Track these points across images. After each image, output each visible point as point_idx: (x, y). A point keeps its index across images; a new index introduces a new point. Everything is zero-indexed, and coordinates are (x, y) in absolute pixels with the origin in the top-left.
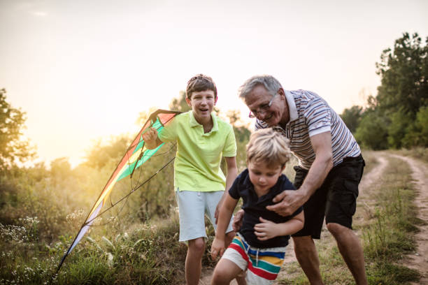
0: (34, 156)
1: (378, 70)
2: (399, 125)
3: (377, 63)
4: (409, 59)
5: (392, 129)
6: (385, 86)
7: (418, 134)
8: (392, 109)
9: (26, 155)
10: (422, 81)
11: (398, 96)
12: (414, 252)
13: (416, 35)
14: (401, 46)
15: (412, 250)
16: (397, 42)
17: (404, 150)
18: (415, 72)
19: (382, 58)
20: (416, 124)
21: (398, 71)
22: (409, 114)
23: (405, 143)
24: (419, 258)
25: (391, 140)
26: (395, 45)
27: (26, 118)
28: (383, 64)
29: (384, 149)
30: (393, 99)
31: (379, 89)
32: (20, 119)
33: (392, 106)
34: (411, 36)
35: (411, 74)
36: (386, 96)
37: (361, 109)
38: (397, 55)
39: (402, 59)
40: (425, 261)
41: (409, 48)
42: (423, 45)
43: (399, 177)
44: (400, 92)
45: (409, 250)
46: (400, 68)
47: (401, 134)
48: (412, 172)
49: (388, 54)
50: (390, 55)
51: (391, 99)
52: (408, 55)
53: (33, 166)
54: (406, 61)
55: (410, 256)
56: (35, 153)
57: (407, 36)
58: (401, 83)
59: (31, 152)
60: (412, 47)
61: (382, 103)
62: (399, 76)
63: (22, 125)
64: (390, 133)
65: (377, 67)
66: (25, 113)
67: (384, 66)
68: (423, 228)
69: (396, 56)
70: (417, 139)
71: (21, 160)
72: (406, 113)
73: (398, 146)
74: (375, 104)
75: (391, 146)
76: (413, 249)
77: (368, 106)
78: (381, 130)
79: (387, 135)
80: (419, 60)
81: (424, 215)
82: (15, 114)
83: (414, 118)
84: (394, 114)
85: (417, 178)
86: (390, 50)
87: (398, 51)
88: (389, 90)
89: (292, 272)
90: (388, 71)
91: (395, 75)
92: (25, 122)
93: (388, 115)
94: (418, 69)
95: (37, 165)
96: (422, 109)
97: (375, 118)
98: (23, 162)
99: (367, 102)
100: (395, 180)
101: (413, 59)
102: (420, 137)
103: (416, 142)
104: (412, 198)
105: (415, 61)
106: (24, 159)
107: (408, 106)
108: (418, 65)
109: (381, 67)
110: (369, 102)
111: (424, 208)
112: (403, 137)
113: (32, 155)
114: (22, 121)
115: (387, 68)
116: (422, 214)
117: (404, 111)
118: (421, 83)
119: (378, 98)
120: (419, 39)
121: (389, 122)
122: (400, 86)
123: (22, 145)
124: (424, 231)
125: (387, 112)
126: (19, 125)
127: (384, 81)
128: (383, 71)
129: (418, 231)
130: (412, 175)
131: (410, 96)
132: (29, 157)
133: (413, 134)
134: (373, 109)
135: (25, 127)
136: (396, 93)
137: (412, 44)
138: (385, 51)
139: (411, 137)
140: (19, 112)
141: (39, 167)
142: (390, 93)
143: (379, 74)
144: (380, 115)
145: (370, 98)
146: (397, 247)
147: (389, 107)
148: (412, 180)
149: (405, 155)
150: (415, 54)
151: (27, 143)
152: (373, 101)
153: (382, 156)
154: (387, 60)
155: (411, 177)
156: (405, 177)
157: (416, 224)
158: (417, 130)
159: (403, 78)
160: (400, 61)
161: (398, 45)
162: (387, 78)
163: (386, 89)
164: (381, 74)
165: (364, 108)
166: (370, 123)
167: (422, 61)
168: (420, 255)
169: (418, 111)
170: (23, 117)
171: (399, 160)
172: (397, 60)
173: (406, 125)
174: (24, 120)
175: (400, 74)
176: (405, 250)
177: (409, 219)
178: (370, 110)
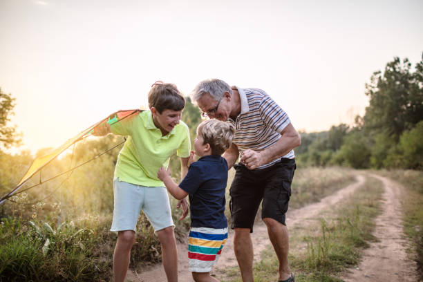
0: (20, 143)
1: (367, 91)
2: (382, 146)
3: (366, 84)
4: (398, 83)
5: (375, 150)
6: (372, 107)
7: (399, 156)
8: (377, 130)
9: (11, 141)
10: (409, 105)
11: (384, 118)
12: (356, 266)
13: (407, 60)
14: (392, 70)
15: (354, 264)
16: (388, 65)
17: (384, 171)
18: (402, 96)
19: (372, 79)
20: (399, 147)
21: (387, 93)
22: (393, 136)
23: (387, 164)
24: (358, 272)
25: (373, 160)
26: (386, 68)
27: (15, 104)
28: (373, 85)
29: (365, 168)
30: (379, 120)
31: (367, 109)
32: (9, 105)
33: (378, 127)
34: (402, 61)
35: (399, 98)
36: (373, 118)
37: (348, 127)
38: (387, 78)
39: (391, 83)
40: (363, 275)
41: (399, 73)
42: (413, 70)
43: (368, 195)
44: (386, 114)
45: (351, 264)
46: (388, 91)
47: (383, 155)
48: (383, 192)
49: (378, 76)
50: (380, 78)
51: (377, 120)
52: (397, 79)
53: (19, 154)
54: (394, 85)
55: (350, 270)
56: (20, 140)
57: (397, 61)
58: (388, 105)
59: (16, 139)
60: (401, 72)
61: (369, 123)
62: (387, 99)
63: (11, 111)
64: (373, 153)
65: (367, 88)
66: (14, 99)
67: (373, 87)
68: (374, 244)
69: (385, 79)
70: (398, 161)
71: (5, 145)
72: (390, 135)
73: (380, 166)
74: (362, 123)
75: (373, 166)
76: (356, 263)
77: (355, 125)
78: (365, 149)
79: (369, 155)
80: (407, 84)
81: (379, 233)
82: (5, 100)
83: (397, 141)
84: (379, 135)
85: (386, 198)
86: (380, 72)
87: (387, 74)
88: (376, 111)
89: (230, 276)
90: (376, 93)
91: (383, 97)
92: (14, 108)
93: (373, 135)
94: (406, 94)
95: (23, 153)
96: (405, 133)
97: (360, 138)
98: (8, 148)
99: (354, 121)
100: (364, 198)
101: (402, 83)
102: (401, 159)
103: (396, 164)
104: (373, 215)
105: (403, 86)
106: (9, 145)
107: (393, 129)
108: (406, 90)
109: (370, 88)
110: (357, 121)
111: (382, 226)
112: (385, 158)
113: (17, 142)
114: (11, 108)
115: (376, 90)
116: (377, 231)
117: (389, 133)
118: (408, 108)
119: (365, 118)
120: (410, 65)
121: (373, 142)
122: (387, 109)
123: (8, 130)
124: (374, 247)
125: (372, 132)
126: (7, 111)
127: (372, 102)
128: (372, 92)
129: (368, 247)
130: (382, 194)
131: (396, 119)
132: (14, 144)
133: (394, 157)
134: (360, 128)
135: (13, 113)
136: (382, 114)
137: (403, 68)
138: (376, 73)
139: (392, 159)
140: (8, 98)
141: (26, 154)
142: (376, 114)
143: (367, 94)
144: (365, 135)
145: (358, 117)
146: (340, 260)
147: (375, 127)
148: (381, 199)
149: (384, 176)
150: (404, 79)
151: (14, 130)
152: (360, 120)
153: (362, 175)
154: (376, 81)
155: (381, 196)
156: (375, 196)
157: (367, 240)
158: (399, 152)
159: (390, 100)
160: (389, 84)
161: (388, 68)
162: (375, 100)
163: (373, 110)
164: (370, 95)
165: (351, 127)
166: (355, 142)
167: (410, 86)
168: (360, 270)
169: (402, 134)
170: (12, 104)
171: (376, 179)
172: (387, 83)
173: (389, 147)
174: (13, 107)
175: (388, 96)
176: (347, 263)
177: (361, 235)
178: (356, 130)
